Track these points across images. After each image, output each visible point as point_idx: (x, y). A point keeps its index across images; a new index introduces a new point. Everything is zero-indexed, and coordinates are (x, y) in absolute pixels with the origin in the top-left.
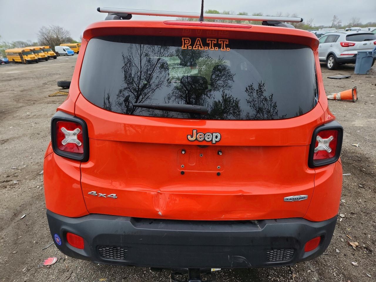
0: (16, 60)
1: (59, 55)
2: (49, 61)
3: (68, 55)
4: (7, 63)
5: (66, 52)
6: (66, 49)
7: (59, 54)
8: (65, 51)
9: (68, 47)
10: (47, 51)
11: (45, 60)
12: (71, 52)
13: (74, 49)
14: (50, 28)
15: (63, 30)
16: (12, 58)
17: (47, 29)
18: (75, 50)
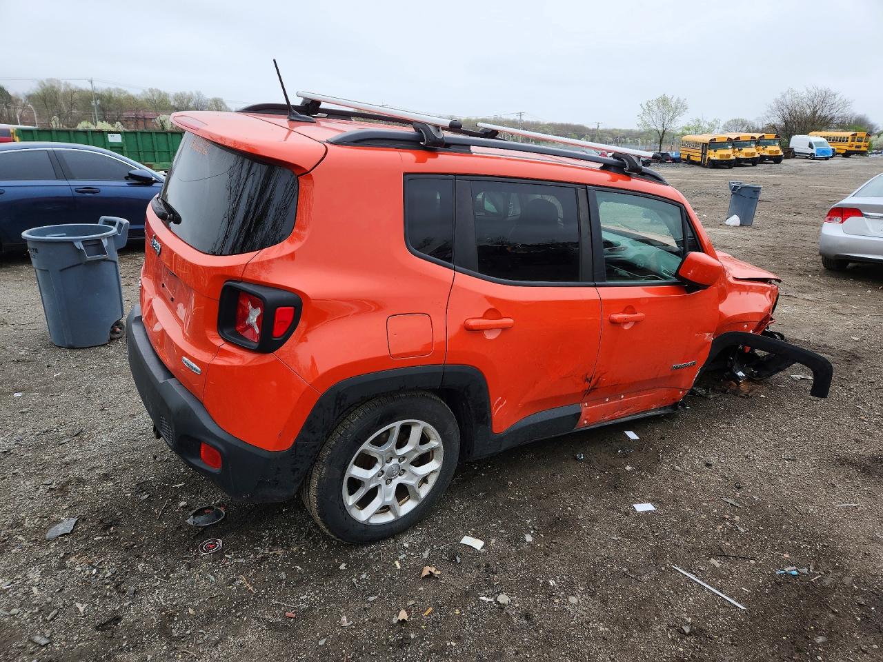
0: (692, 158)
1: (794, 157)
2: (760, 167)
3: (814, 159)
4: (675, 160)
5: (814, 151)
6: (815, 143)
7: (794, 152)
8: (812, 148)
9: (824, 140)
10: (767, 144)
11: (751, 164)
12: (824, 152)
13: (839, 144)
14: (805, 95)
15: (837, 98)
16: (688, 153)
17: (797, 95)
18: (840, 147)
